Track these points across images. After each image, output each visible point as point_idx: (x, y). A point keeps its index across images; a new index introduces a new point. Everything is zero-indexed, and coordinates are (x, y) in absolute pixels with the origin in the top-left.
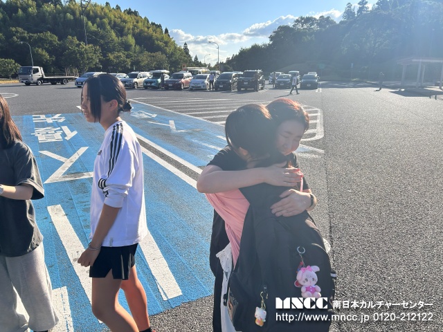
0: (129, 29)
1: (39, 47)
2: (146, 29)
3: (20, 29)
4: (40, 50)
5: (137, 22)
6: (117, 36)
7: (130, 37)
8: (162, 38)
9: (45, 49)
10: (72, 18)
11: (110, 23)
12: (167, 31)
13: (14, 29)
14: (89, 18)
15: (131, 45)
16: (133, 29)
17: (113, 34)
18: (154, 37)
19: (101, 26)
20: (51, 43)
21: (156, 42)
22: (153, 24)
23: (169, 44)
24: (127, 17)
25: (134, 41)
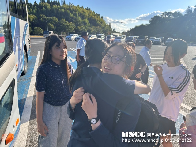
0: (86, 16)
1: (50, 23)
3: (44, 15)
4: (51, 24)
5: (90, 13)
6: (81, 19)
7: (86, 19)
8: (100, 20)
9: (53, 24)
10: (64, 11)
11: (79, 14)
12: (102, 17)
13: (41, 15)
15: (87, 23)
16: (88, 16)
18: (97, 20)
19: (75, 15)
20: (55, 21)
21: (97, 22)
22: (97, 14)
23: (103, 23)
24: (86, 11)
25: (88, 21)
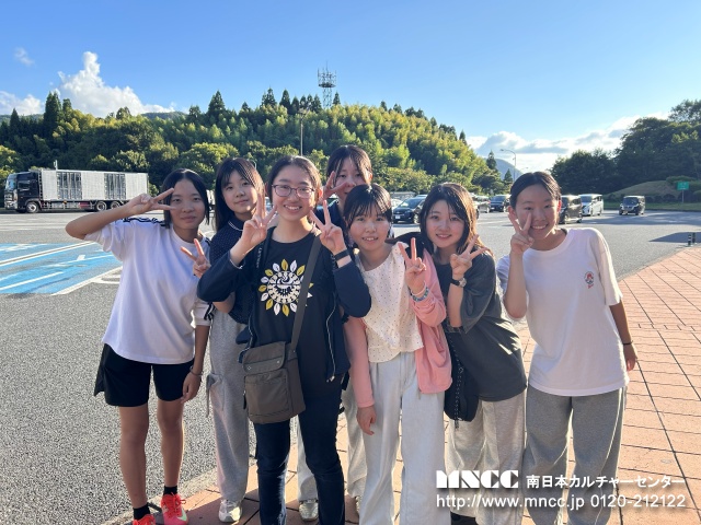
0: (401, 136)
2: (429, 135)
3: (258, 144)
5: (418, 126)
6: (383, 146)
7: (402, 147)
10: (326, 126)
12: (462, 136)
13: (251, 143)
14: (349, 124)
15: (401, 159)
16: (409, 136)
17: (379, 144)
18: (438, 145)
19: (363, 135)
21: (441, 152)
22: (443, 127)
23: (462, 155)
25: (407, 152)
